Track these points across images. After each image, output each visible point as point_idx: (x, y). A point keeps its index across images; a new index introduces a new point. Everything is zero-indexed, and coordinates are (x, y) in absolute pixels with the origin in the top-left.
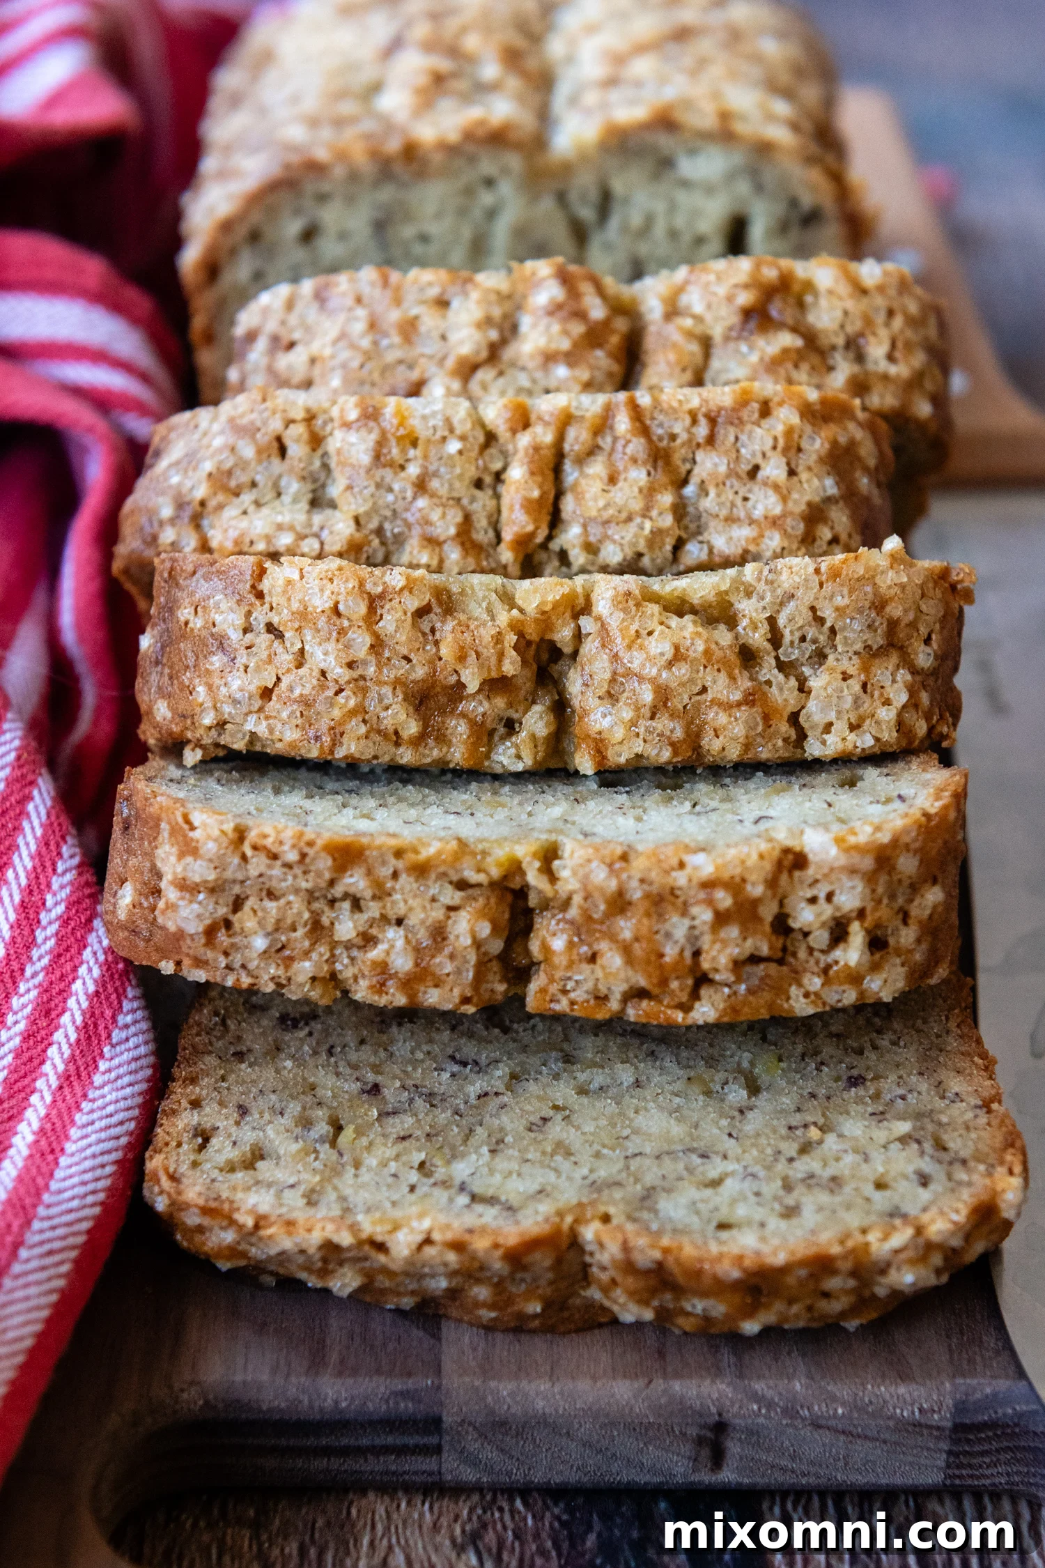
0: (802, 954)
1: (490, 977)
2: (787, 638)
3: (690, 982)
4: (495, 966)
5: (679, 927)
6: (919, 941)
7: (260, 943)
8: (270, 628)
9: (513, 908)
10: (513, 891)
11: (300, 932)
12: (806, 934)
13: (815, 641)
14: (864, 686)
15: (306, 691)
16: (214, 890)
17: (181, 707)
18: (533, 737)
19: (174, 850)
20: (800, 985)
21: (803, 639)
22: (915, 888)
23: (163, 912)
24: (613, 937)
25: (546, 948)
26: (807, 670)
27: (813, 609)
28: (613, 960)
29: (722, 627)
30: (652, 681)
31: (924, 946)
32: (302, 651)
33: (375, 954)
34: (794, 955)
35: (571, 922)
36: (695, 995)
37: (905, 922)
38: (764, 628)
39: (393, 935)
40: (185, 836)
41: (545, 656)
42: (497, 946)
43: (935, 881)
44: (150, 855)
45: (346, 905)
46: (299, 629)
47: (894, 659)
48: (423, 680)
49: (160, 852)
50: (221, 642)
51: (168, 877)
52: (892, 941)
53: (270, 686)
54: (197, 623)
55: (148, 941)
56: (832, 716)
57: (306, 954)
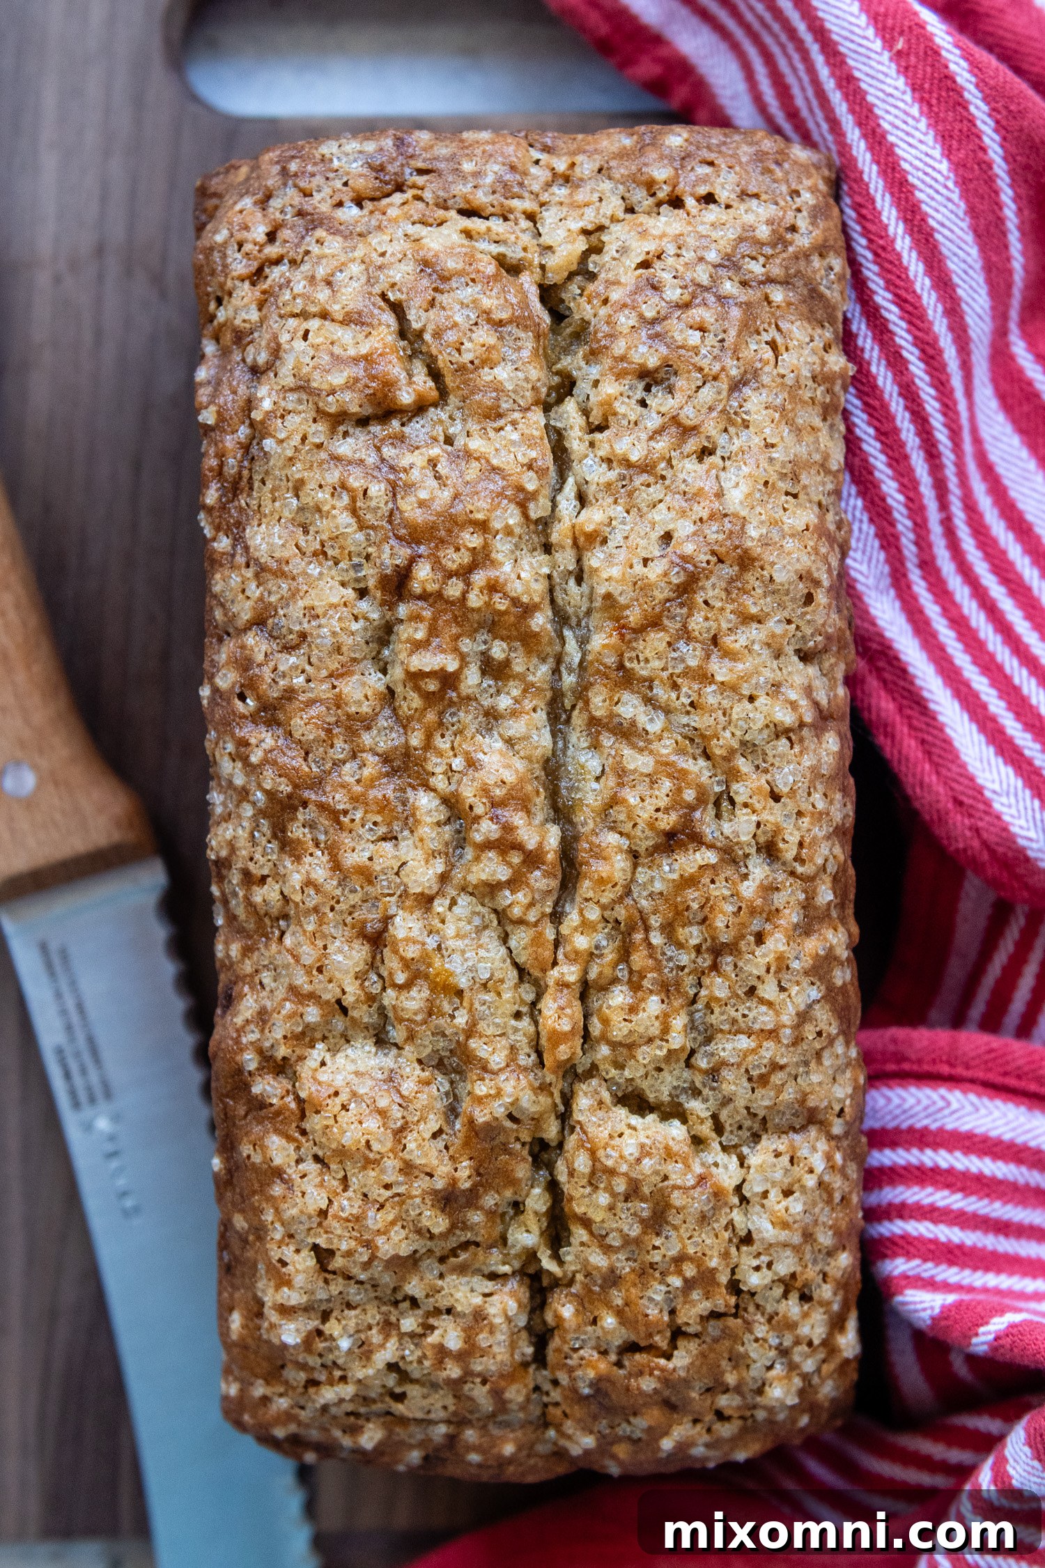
0: (751, 1309)
1: (521, 1343)
2: (728, 1128)
3: (668, 1334)
4: (524, 1335)
5: (657, 1292)
6: (835, 1294)
7: (345, 1344)
8: (317, 1159)
9: (531, 1288)
10: (529, 1276)
11: (374, 1331)
12: (753, 1294)
13: (749, 1129)
14: (792, 1161)
15: (355, 1211)
16: (307, 1309)
17: (255, 1223)
18: (536, 1213)
19: (272, 1283)
20: (751, 1332)
21: (740, 1128)
22: (830, 1253)
23: (268, 1331)
24: (609, 1305)
25: (558, 1317)
26: (745, 1150)
27: (748, 1108)
28: (609, 1321)
29: (676, 1123)
30: (626, 1174)
31: (839, 1298)
32: (345, 1177)
33: (433, 1339)
34: (745, 1310)
35: (576, 1295)
36: (673, 1345)
37: (825, 1281)
38: (709, 1123)
39: (444, 1322)
40: (278, 1272)
41: (536, 1149)
42: (522, 1321)
43: (844, 1248)
44: (252, 1287)
45: (406, 1304)
46: (341, 1162)
47: (813, 1132)
48: (444, 1190)
49: (260, 1285)
50: (278, 1173)
51: (269, 1304)
52: (815, 1296)
53: (324, 1207)
54: (257, 1159)
55: (256, 1353)
56: (768, 1186)
57: (382, 1346)
